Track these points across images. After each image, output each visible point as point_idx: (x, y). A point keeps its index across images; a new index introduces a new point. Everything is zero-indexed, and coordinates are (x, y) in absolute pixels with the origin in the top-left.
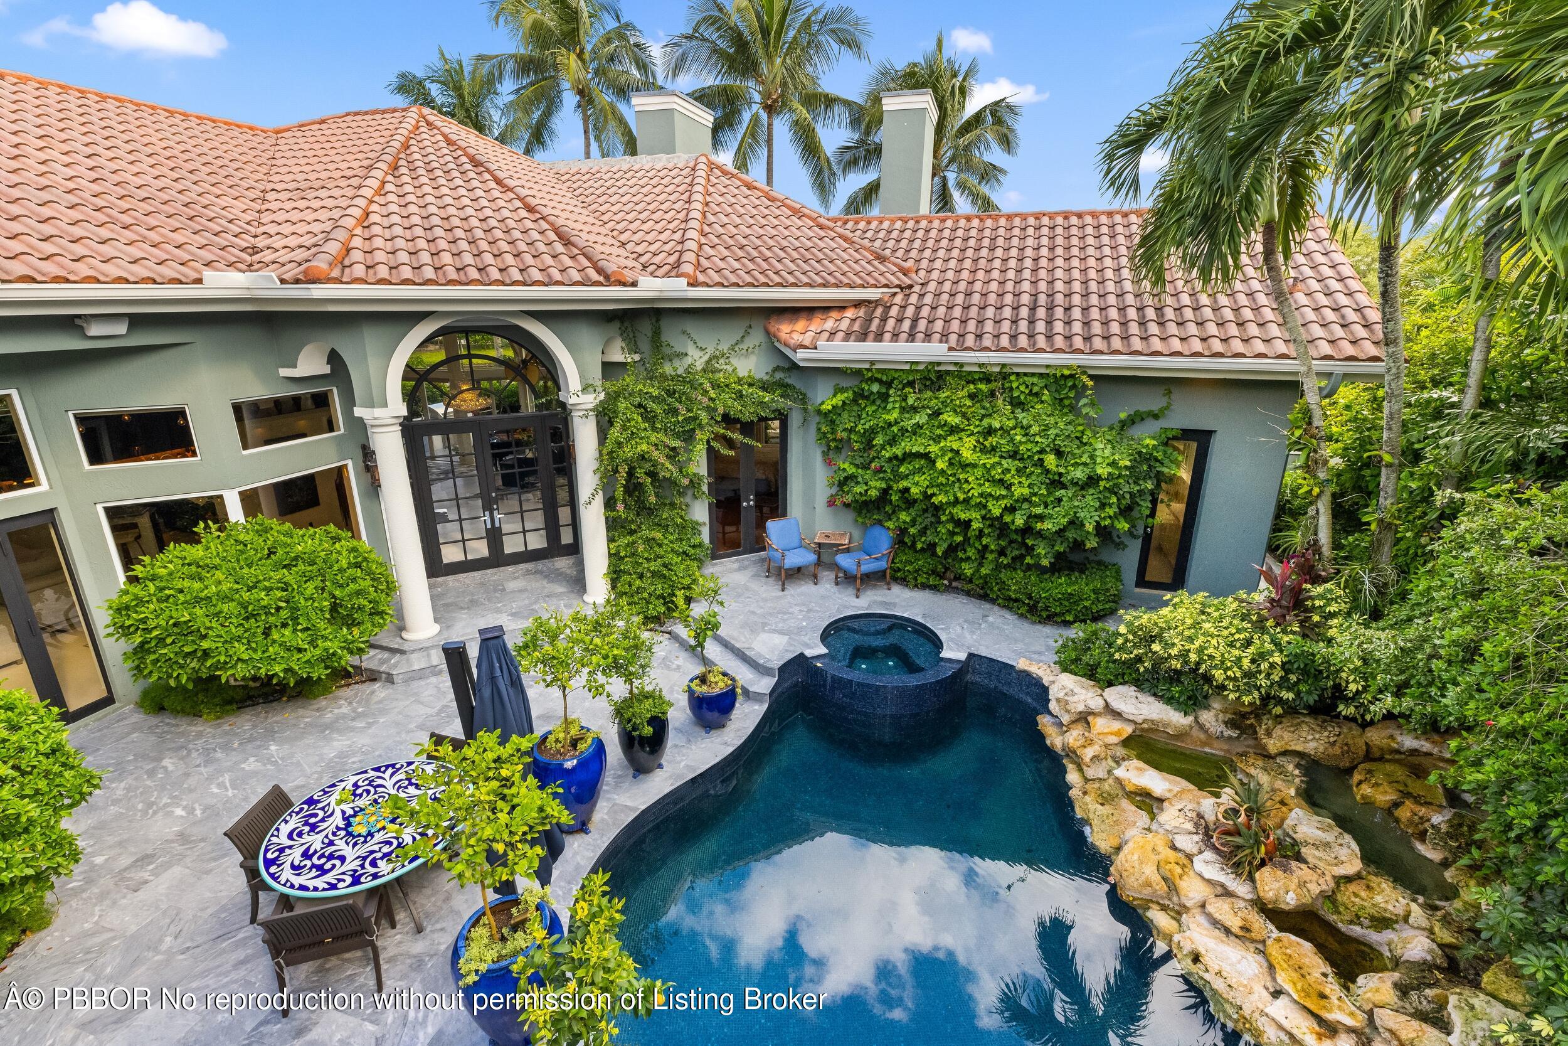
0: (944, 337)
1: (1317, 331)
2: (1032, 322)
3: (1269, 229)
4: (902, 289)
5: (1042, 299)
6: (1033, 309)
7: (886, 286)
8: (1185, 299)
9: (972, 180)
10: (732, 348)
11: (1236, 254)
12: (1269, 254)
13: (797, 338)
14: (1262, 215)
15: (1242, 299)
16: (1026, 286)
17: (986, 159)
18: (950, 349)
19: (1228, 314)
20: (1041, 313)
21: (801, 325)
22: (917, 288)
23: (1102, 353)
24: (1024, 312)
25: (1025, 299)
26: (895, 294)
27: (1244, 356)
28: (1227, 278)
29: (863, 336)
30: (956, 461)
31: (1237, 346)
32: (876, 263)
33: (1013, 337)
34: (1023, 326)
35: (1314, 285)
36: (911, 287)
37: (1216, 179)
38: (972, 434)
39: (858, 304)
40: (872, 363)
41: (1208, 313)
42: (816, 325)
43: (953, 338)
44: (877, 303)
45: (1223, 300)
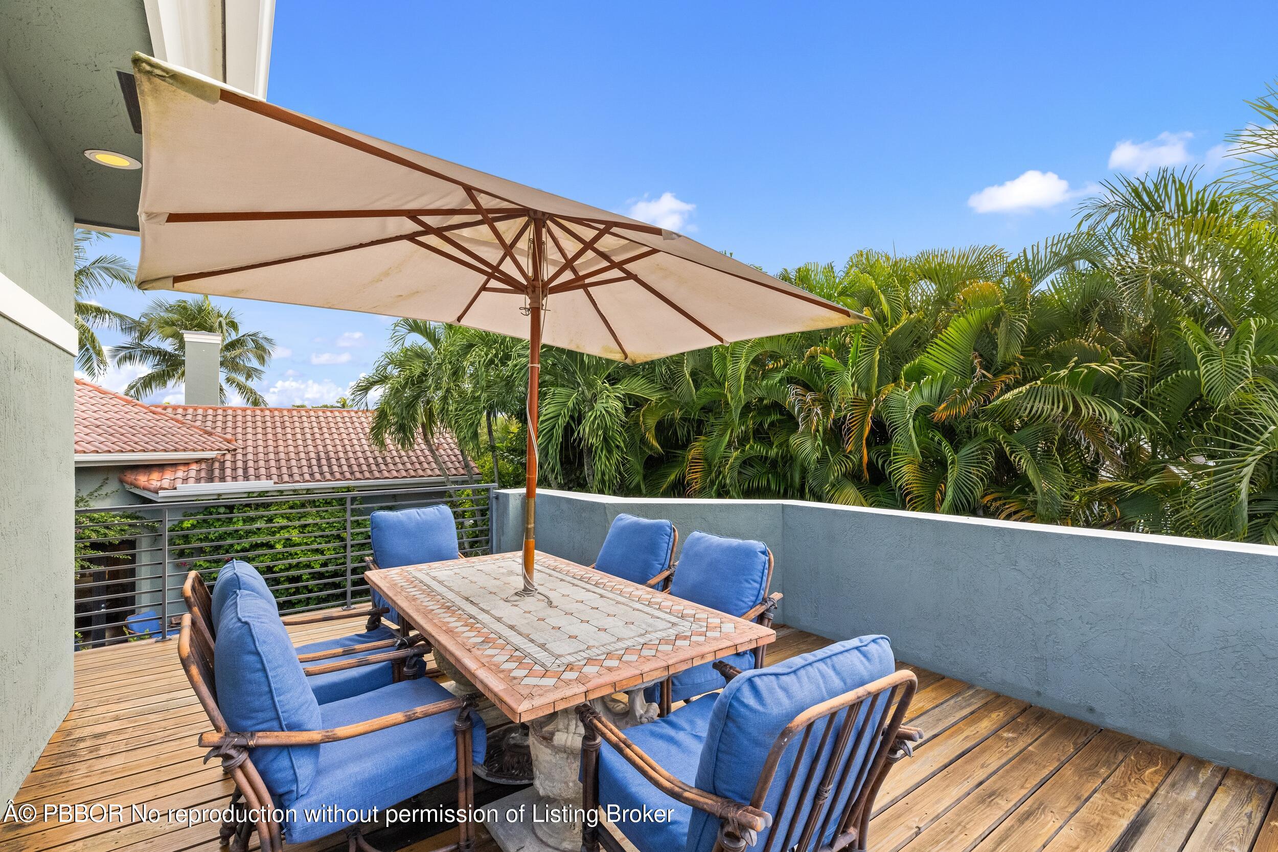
0: (269, 477)
1: (450, 465)
2: (320, 466)
3: (423, 425)
4: (229, 451)
5: (322, 455)
6: (319, 460)
7: (219, 450)
8: (395, 453)
9: (241, 379)
10: (91, 494)
11: (413, 436)
12: (425, 435)
13: (155, 484)
14: (420, 421)
15: (419, 453)
16: (311, 448)
17: (249, 365)
18: (275, 483)
19: (414, 459)
20: (324, 462)
21: (155, 476)
22: (240, 451)
23: (361, 479)
24: (314, 462)
25: (312, 455)
26: (224, 455)
27: (432, 476)
28: (411, 445)
29: (211, 479)
30: (288, 543)
31: (420, 472)
32: (206, 436)
33: (312, 475)
34: (316, 469)
35: (446, 446)
36: (235, 450)
37: (402, 414)
38: (295, 528)
39: (198, 461)
40: (219, 495)
41: (405, 459)
42: (168, 475)
43: (275, 478)
44: (213, 460)
45: (411, 453)
